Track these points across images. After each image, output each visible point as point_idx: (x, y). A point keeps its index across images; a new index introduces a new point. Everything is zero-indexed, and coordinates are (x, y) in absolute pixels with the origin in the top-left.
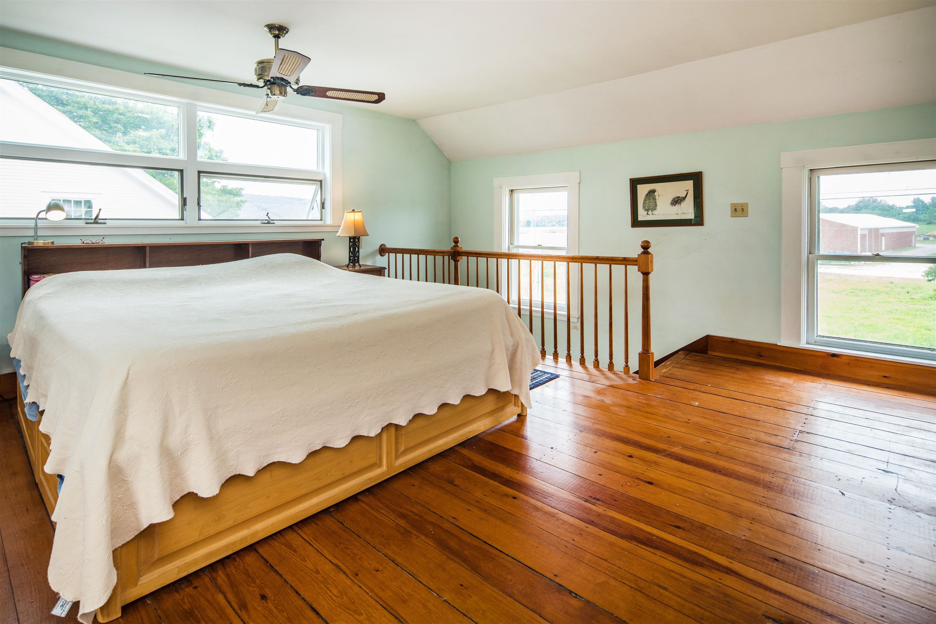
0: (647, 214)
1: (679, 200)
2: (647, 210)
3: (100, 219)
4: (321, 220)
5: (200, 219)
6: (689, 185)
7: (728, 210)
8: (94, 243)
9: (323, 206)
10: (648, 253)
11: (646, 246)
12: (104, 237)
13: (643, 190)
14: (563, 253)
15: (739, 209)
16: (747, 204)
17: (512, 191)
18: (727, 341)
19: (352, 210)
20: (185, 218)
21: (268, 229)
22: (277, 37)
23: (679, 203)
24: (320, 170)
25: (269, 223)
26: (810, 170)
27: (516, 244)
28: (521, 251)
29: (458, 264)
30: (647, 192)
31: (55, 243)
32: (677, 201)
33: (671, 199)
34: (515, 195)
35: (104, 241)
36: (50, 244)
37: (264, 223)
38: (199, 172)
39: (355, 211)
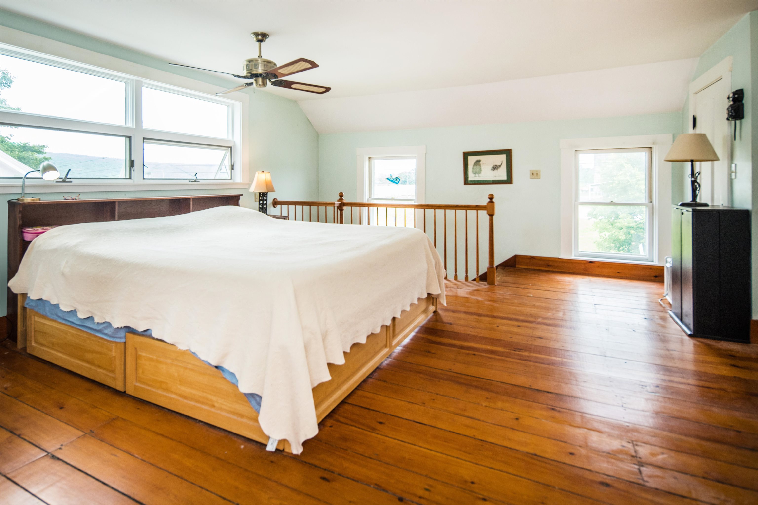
0: (475, 176)
1: (496, 167)
2: (475, 173)
3: (68, 178)
4: (231, 179)
5: (144, 178)
6: (503, 157)
7: (528, 174)
8: (73, 199)
9: (232, 168)
10: (493, 202)
11: (491, 198)
12: (79, 193)
13: (472, 160)
14: (413, 203)
15: (535, 174)
16: (540, 171)
17: (370, 158)
18: (527, 258)
19: (262, 171)
20: (132, 178)
21: (195, 186)
22: (260, 41)
23: (496, 169)
24: (230, 138)
25: (195, 181)
26: (576, 151)
27: (373, 197)
28: (376, 202)
29: (342, 213)
30: (474, 162)
31: (41, 199)
32: (495, 168)
33: (492, 166)
34: (372, 161)
35: (80, 197)
36: (38, 200)
37: (192, 182)
38: (144, 138)
39: (265, 172)
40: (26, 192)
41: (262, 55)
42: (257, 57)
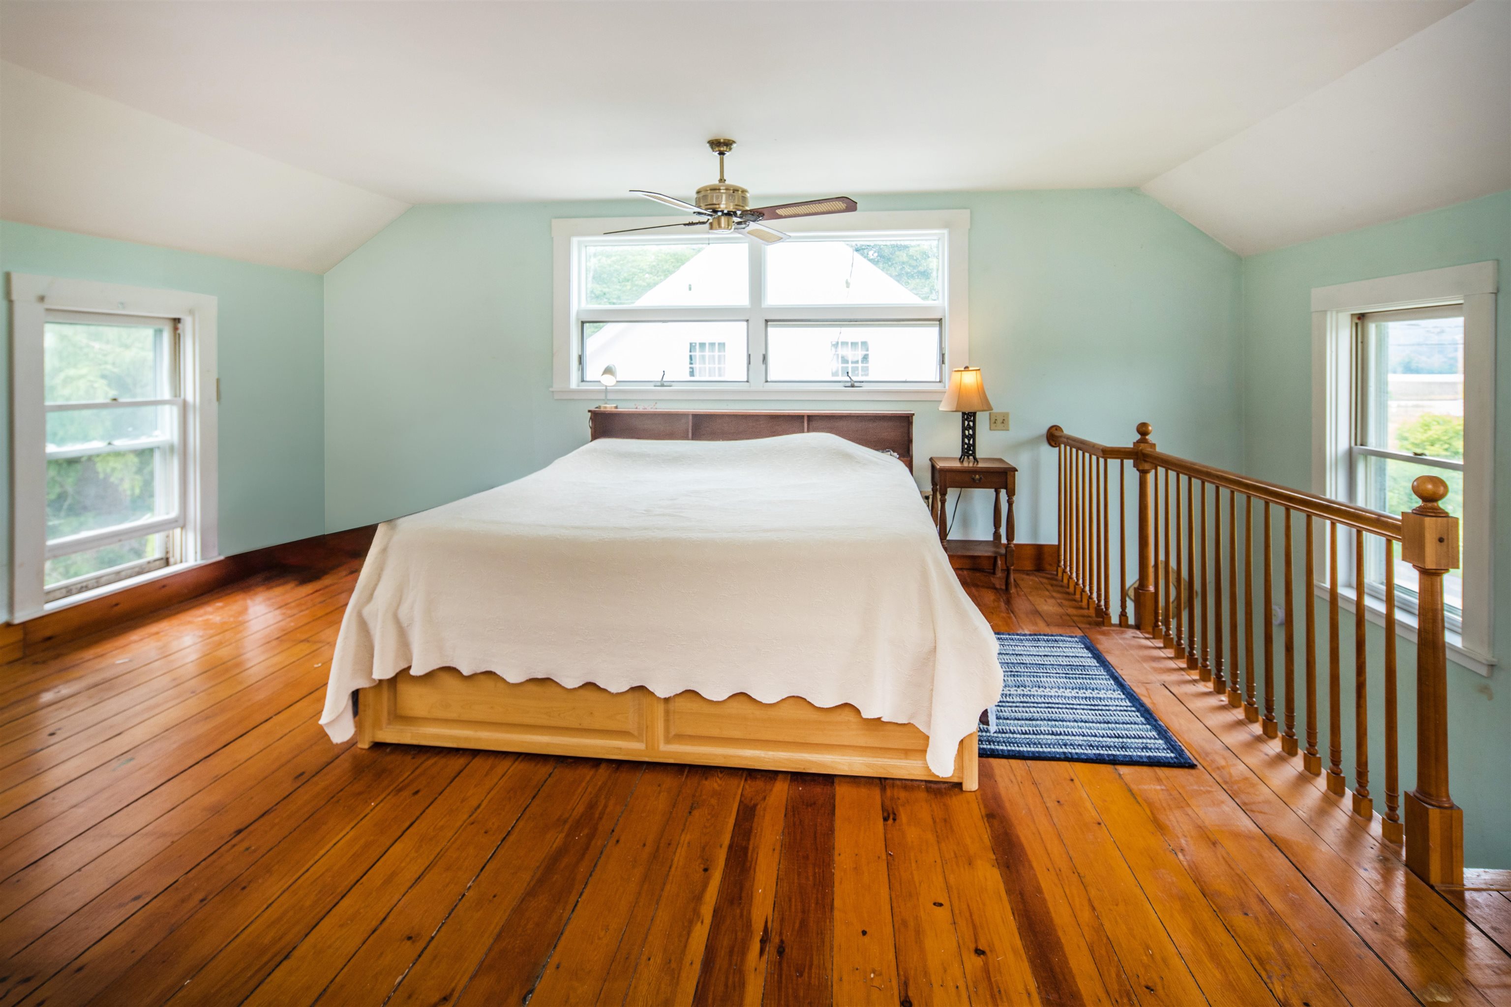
4: (941, 381)
5: (767, 381)
9: (942, 359)
11: (1429, 493)
17: (1362, 317)
19: (964, 367)
20: (751, 380)
25: (850, 387)
29: (1146, 479)
31: (619, 407)
36: (614, 408)
37: (847, 386)
38: (767, 321)
39: (970, 369)
40: (608, 398)
41: (725, 178)
42: (717, 182)
